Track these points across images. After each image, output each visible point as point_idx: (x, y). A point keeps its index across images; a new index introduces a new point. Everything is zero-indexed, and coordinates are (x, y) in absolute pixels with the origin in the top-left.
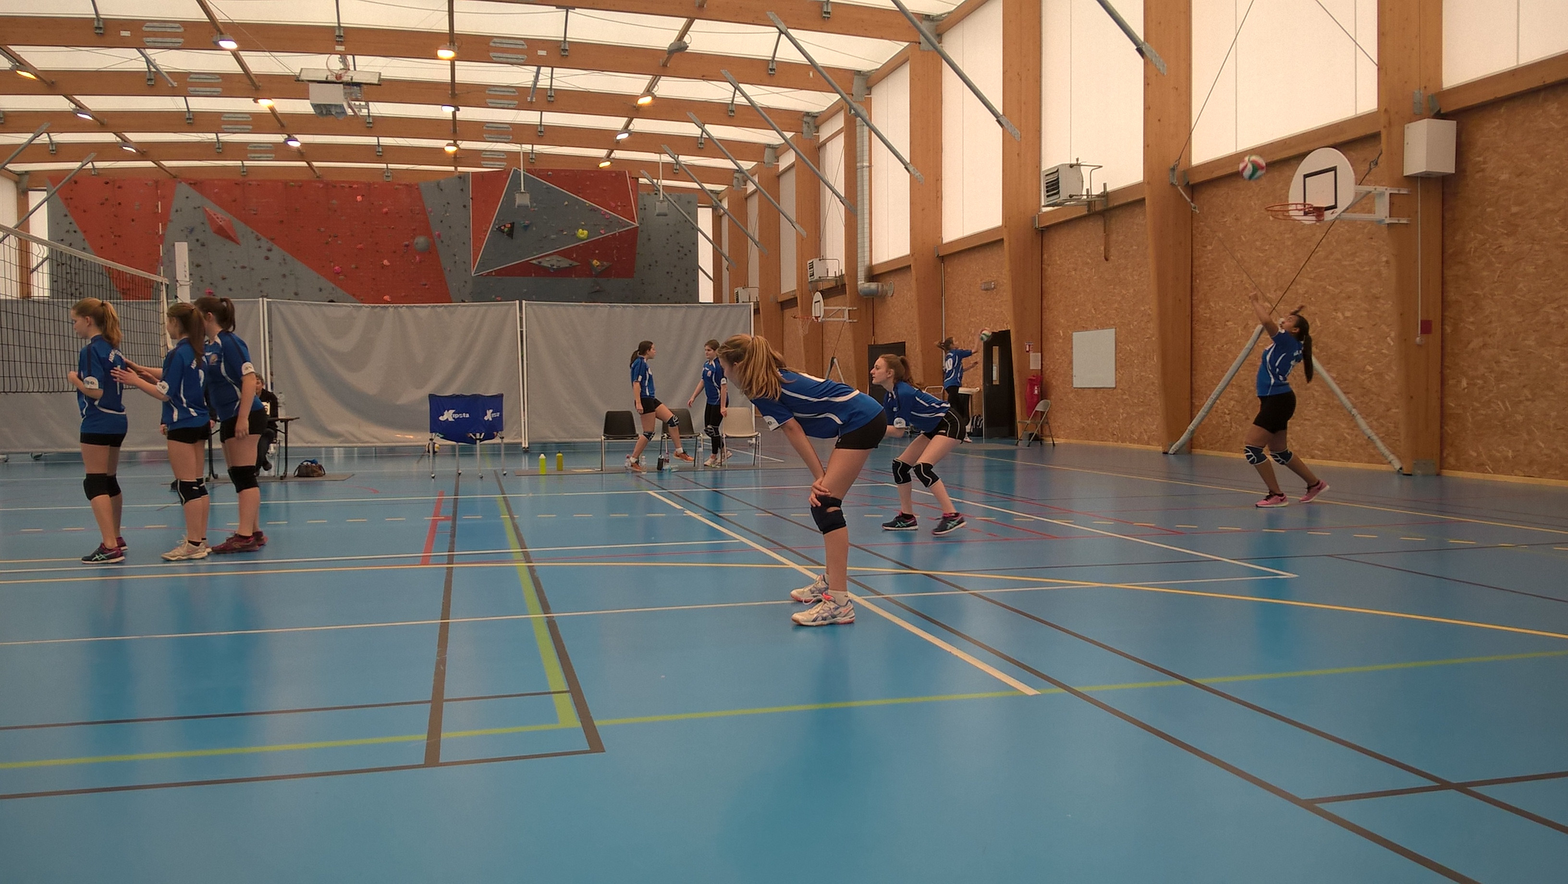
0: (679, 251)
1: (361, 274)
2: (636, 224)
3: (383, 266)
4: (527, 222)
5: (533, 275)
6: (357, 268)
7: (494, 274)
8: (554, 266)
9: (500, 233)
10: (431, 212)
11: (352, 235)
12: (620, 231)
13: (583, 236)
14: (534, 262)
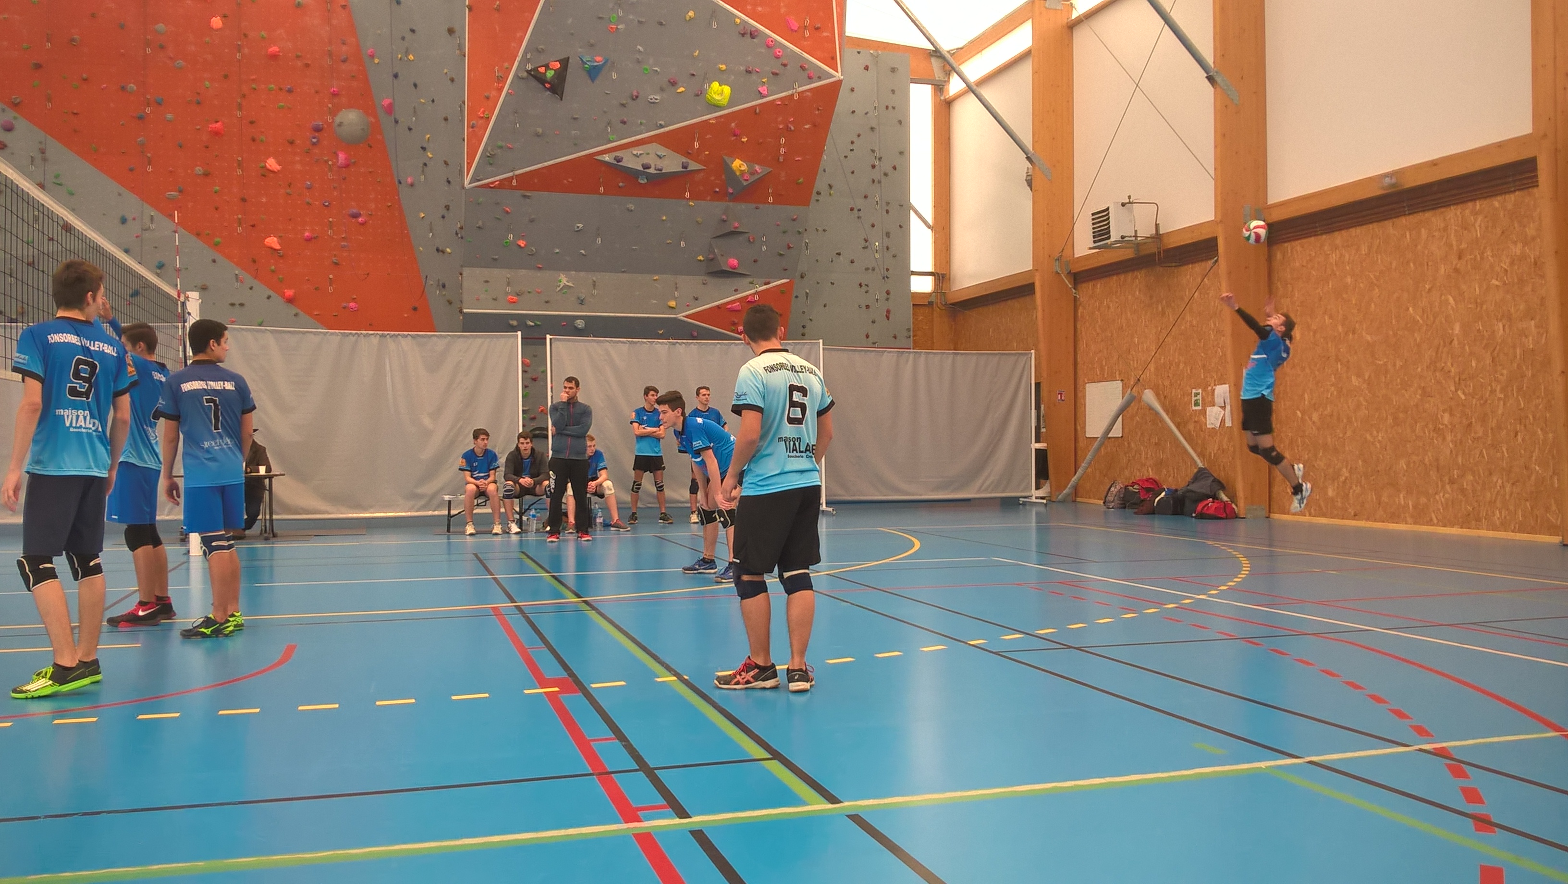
0: (873, 167)
1: (217, 188)
2: (838, 76)
3: (266, 173)
4: (598, 58)
5: (602, 189)
6: (206, 175)
7: (514, 183)
8: (649, 167)
9: (534, 83)
10: (372, 56)
11: (199, 103)
12: (801, 89)
13: (717, 97)
14: (607, 158)
